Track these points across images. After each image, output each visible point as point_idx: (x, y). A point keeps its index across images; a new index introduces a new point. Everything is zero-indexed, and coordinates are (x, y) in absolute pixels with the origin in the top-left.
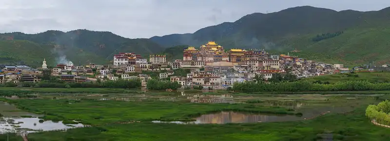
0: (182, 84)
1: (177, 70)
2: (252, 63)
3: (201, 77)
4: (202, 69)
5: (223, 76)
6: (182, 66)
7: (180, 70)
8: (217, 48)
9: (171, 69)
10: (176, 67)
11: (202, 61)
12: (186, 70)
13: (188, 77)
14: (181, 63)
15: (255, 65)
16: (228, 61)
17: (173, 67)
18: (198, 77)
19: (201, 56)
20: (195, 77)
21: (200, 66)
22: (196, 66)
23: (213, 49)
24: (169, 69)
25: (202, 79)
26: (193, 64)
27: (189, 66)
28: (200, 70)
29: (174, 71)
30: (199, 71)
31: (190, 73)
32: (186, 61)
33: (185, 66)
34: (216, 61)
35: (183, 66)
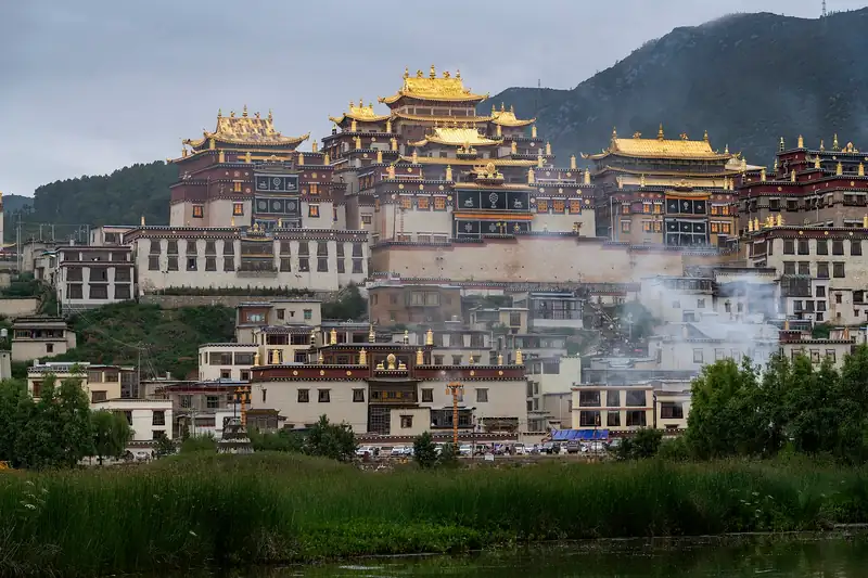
0: (143, 427)
1: (98, 315)
2: (813, 257)
3: (339, 363)
4: (345, 307)
5: (553, 368)
6: (152, 280)
7: (138, 313)
8: (488, 129)
9: (50, 305)
10: (98, 291)
11: (340, 237)
12: (189, 315)
13: (209, 373)
14: (144, 246)
15: (840, 271)
16: (583, 240)
17: (62, 285)
18: (310, 373)
19: (337, 194)
20: (280, 373)
21: (327, 282)
22: (284, 281)
23: (446, 136)
24: (27, 306)
25: (341, 391)
26: (257, 259)
27: (222, 279)
28: (325, 315)
29: (73, 322)
30: (316, 318)
31: (231, 338)
32: (190, 234)
33: (183, 278)
34: (470, 234)
35: (159, 280)
